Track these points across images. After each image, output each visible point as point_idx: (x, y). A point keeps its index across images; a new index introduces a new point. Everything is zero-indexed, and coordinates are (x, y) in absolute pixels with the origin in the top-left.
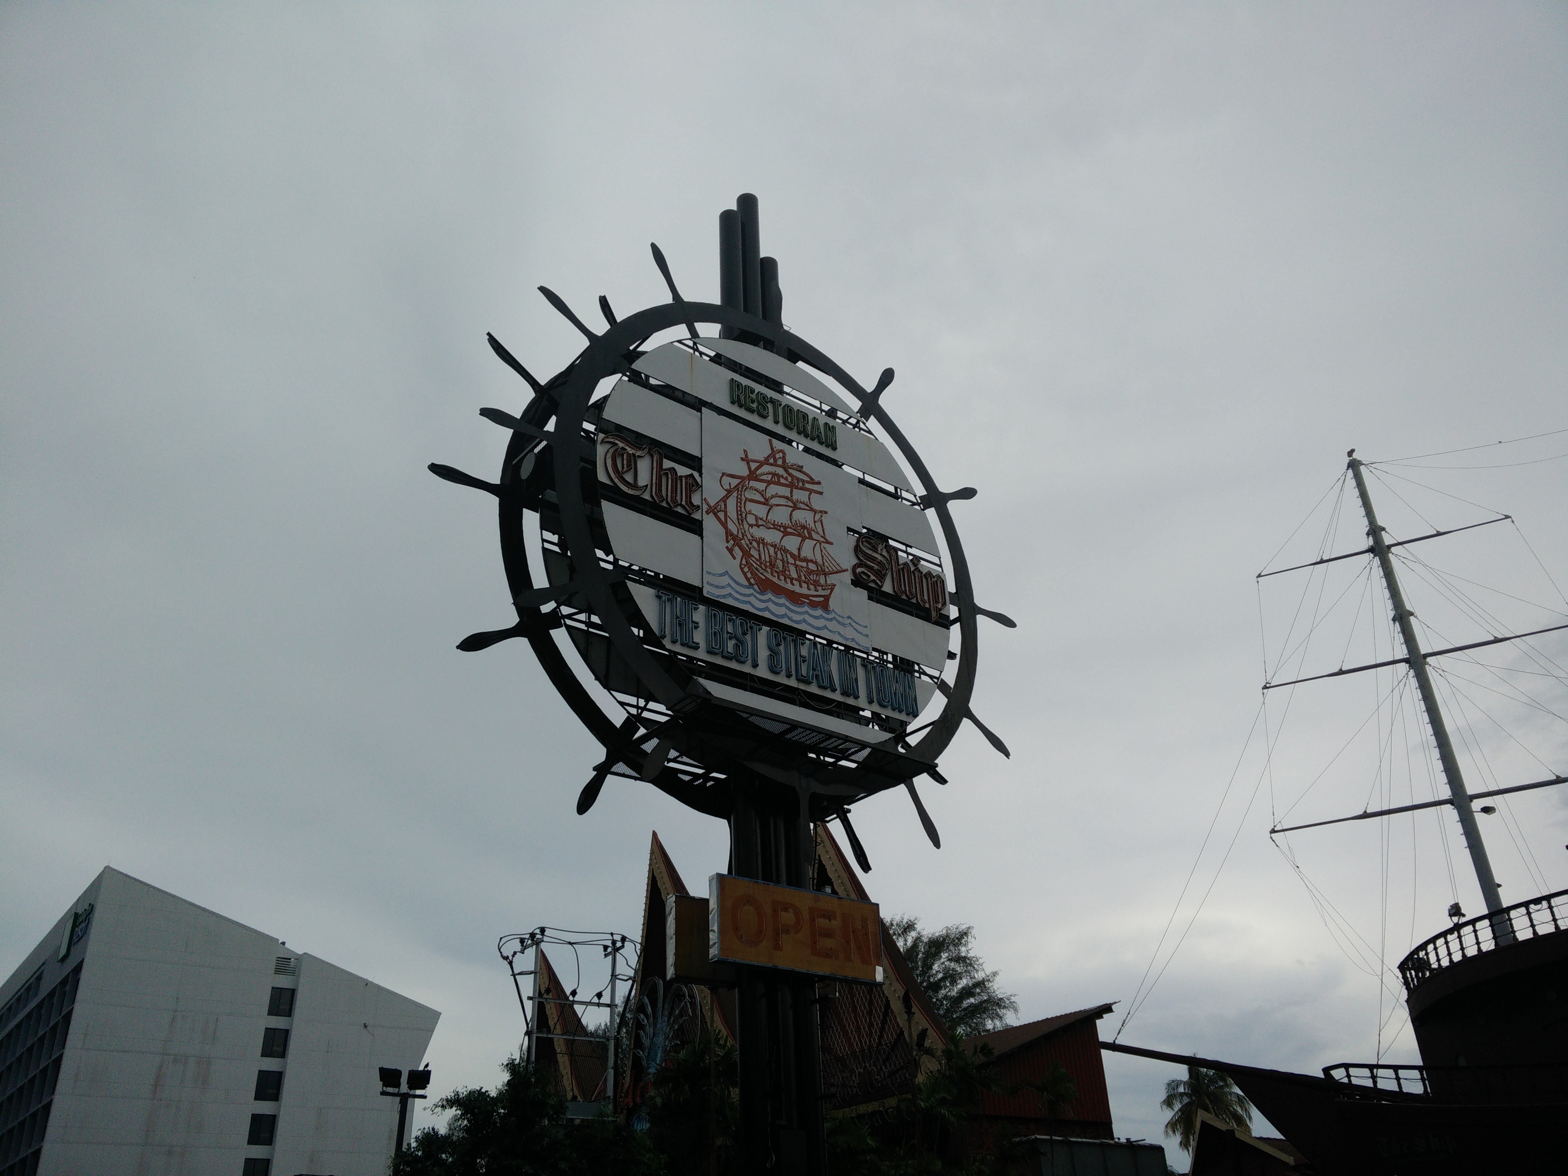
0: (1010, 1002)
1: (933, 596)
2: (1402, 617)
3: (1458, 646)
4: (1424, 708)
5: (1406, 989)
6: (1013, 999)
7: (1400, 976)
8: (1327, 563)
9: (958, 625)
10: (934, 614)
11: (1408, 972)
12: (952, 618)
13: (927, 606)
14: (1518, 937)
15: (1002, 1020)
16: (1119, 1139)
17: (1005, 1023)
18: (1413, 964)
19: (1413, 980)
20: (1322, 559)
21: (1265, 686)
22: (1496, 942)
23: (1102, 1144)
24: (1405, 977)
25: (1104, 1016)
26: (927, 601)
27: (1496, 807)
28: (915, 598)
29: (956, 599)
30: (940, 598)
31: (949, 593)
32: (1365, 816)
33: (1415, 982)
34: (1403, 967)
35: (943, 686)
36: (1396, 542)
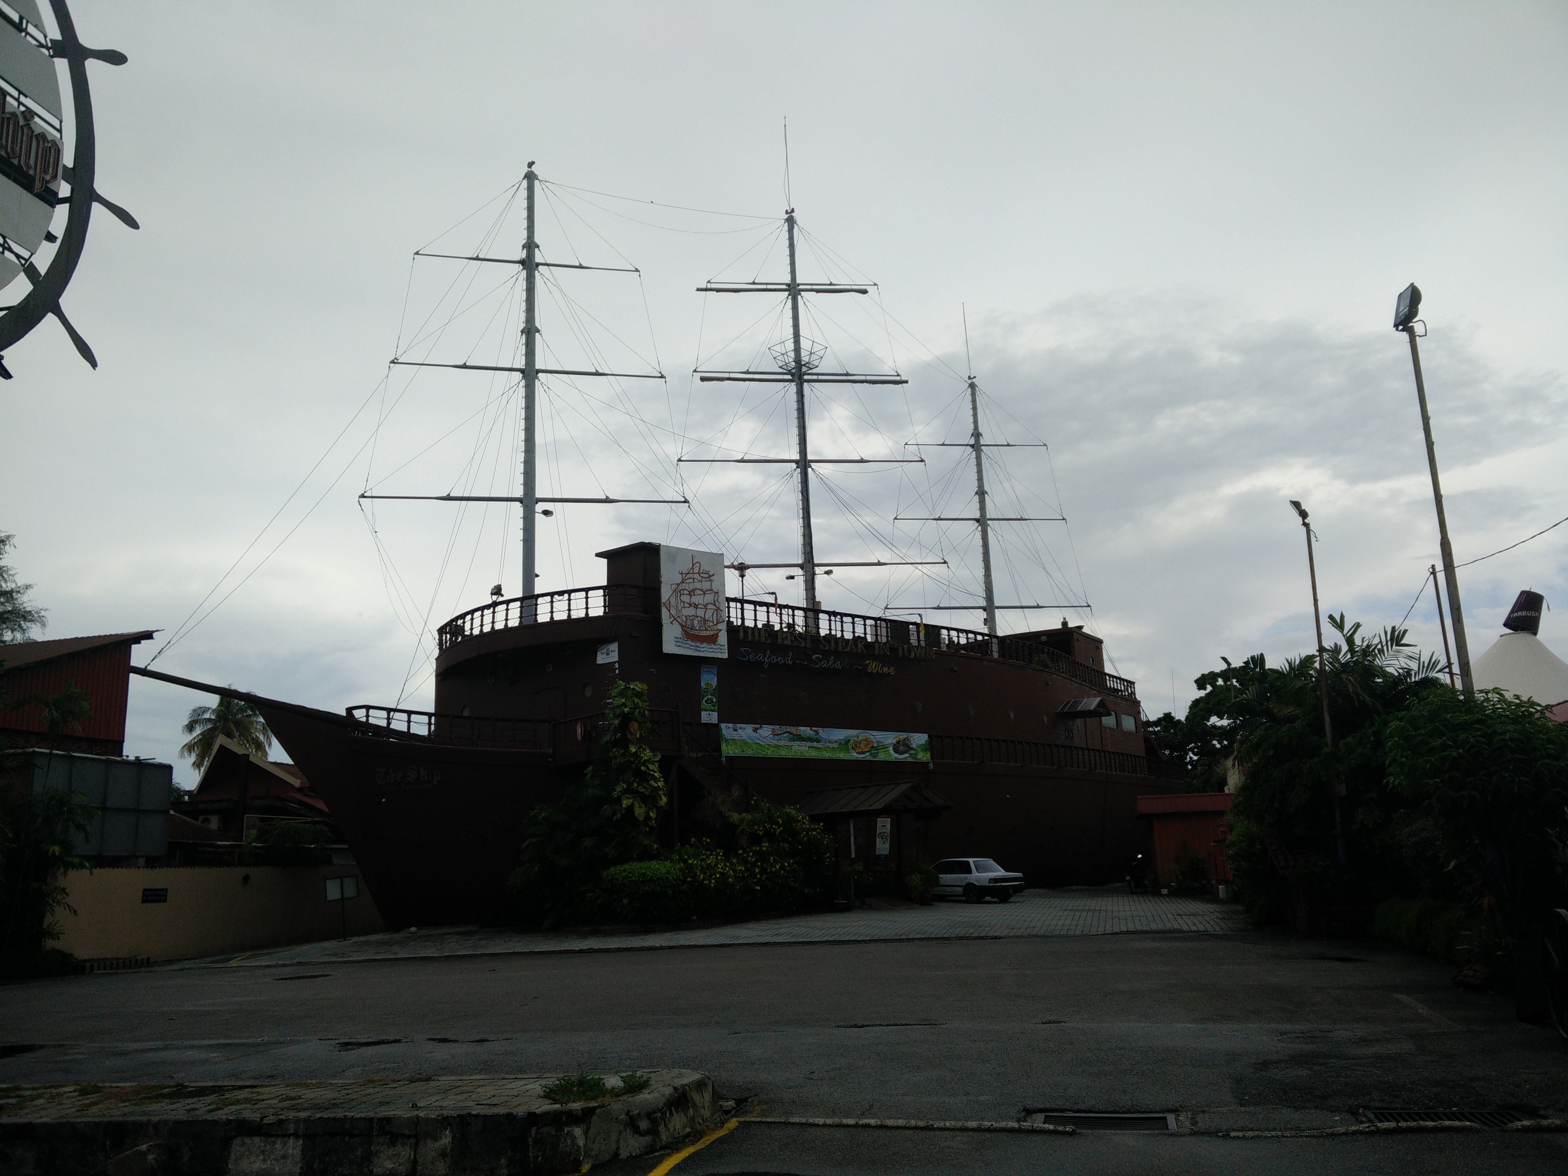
0: (39, 616)
1: (41, 163)
2: (530, 331)
3: (566, 369)
4: (523, 416)
5: (439, 649)
6: (43, 613)
7: (437, 637)
8: (481, 262)
9: (67, 206)
10: (38, 185)
11: (444, 635)
12: (61, 196)
13: (31, 172)
14: (538, 619)
15: (24, 633)
16: (127, 756)
17: (27, 636)
18: (450, 630)
19: (446, 642)
20: (478, 256)
21: (393, 360)
22: (521, 621)
23: (107, 761)
24: (441, 640)
25: (142, 642)
26: (33, 166)
27: (554, 512)
28: (17, 159)
29: (70, 175)
30: (51, 169)
31: (64, 166)
32: (448, 498)
33: (448, 644)
34: (441, 631)
35: (31, 271)
36: (544, 262)
